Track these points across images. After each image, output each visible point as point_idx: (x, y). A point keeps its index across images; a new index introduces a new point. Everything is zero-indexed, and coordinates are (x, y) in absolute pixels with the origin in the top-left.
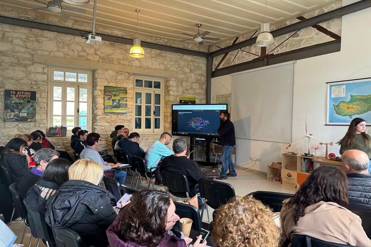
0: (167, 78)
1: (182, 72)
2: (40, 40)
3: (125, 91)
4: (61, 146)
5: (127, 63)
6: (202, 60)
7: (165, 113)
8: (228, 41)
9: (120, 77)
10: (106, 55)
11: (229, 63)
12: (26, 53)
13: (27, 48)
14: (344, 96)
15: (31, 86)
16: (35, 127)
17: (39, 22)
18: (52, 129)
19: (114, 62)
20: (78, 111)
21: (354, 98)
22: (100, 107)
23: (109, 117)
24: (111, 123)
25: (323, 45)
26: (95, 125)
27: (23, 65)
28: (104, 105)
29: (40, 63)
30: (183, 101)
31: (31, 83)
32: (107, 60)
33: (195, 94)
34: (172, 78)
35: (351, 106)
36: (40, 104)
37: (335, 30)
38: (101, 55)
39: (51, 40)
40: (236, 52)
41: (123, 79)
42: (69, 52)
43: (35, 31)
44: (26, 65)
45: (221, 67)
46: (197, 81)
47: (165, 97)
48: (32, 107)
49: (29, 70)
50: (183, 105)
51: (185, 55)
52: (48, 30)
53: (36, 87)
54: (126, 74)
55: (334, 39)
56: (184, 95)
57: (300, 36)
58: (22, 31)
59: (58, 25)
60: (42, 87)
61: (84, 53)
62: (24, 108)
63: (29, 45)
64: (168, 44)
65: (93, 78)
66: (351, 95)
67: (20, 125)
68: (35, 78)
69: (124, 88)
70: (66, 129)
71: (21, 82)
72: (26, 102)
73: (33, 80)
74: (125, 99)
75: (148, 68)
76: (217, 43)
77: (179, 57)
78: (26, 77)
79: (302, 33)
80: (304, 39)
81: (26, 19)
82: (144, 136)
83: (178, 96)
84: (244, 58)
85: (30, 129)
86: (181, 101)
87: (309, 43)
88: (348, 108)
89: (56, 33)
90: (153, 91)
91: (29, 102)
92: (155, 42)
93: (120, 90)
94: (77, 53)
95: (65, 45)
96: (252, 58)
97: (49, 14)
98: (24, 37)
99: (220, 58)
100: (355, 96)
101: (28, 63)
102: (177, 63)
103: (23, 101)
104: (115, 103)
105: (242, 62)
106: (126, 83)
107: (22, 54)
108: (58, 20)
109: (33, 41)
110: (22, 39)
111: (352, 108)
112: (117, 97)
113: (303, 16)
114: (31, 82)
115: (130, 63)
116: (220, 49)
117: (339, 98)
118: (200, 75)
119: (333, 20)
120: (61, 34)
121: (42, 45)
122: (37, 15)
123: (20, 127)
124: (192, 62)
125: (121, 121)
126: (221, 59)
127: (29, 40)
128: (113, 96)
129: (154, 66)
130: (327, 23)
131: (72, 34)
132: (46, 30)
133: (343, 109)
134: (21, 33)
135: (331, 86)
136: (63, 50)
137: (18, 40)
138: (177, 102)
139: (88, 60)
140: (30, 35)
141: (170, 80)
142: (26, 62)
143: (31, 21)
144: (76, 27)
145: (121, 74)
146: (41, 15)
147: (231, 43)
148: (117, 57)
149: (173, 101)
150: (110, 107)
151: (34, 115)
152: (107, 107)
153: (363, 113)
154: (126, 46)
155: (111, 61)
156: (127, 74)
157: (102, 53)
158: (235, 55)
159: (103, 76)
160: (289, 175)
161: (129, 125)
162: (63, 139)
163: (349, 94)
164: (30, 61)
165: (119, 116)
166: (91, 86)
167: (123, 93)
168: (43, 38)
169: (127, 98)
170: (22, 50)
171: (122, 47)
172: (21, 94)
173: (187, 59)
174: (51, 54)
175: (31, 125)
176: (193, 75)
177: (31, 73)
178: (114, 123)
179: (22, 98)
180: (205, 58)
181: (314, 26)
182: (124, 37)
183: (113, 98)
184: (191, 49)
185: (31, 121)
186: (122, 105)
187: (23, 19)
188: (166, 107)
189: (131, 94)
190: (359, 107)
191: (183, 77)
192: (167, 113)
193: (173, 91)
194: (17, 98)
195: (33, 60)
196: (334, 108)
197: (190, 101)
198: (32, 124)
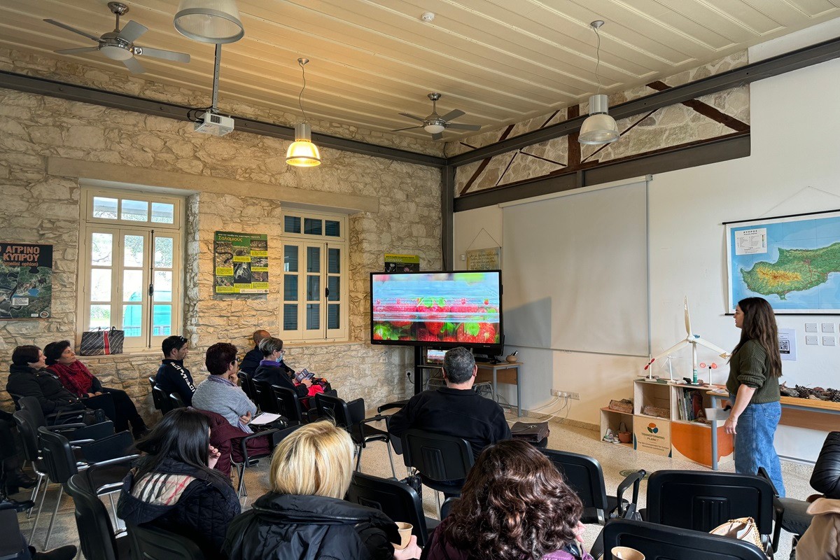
0: (356, 212)
1: (388, 199)
2: (65, 122)
3: (263, 243)
4: (110, 378)
5: (266, 178)
6: (432, 173)
7: (350, 291)
8: (488, 133)
9: (251, 210)
10: (218, 161)
11: (492, 181)
12: (29, 154)
13: (31, 141)
14: (764, 250)
15: (41, 232)
16: (49, 331)
17: (62, 81)
18: (88, 336)
19: (237, 177)
20: (151, 291)
21: (786, 257)
22: (206, 282)
23: (225, 303)
24: (231, 318)
25: (711, 143)
26: (191, 325)
27: (23, 183)
28: (214, 275)
29: (64, 178)
30: (392, 265)
31: (41, 226)
32: (222, 172)
33: (418, 248)
34: (368, 213)
35: (781, 272)
36: (62, 276)
37: (736, 112)
38: (208, 160)
39: (90, 123)
40: (510, 156)
41: (257, 215)
42: (134, 152)
43: (52, 101)
44: (30, 183)
45: (474, 188)
46: (423, 219)
47: (350, 256)
48: (42, 283)
49: (36, 194)
50: (392, 273)
51: (395, 162)
52: (85, 101)
53: (52, 236)
54: (266, 204)
55: (733, 131)
56: (395, 251)
57: (657, 122)
58: (21, 102)
59: (108, 90)
60: (66, 235)
61: (168, 155)
62: (22, 286)
63: (37, 134)
64: (358, 137)
65: (186, 212)
66: (779, 249)
67: (10, 328)
68: (51, 213)
69: (260, 235)
70: (123, 336)
71: (15, 222)
72: (28, 272)
73: (46, 219)
74: (263, 262)
75: (314, 190)
76: (464, 136)
77: (382, 167)
78: (27, 210)
79: (661, 117)
80: (666, 130)
81: (30, 74)
82: (307, 348)
83: (380, 252)
84: (529, 169)
85: (34, 338)
86: (387, 265)
87: (679, 139)
88: (775, 277)
89: (103, 108)
90: (322, 242)
91: (34, 271)
92: (329, 133)
93: (252, 241)
94: (150, 154)
95: (124, 136)
96: (548, 169)
97: (86, 64)
98: (25, 115)
99: (472, 168)
100: (788, 251)
101: (35, 176)
102: (378, 180)
103: (19, 269)
104: (240, 272)
105: (524, 179)
106: (266, 225)
107: (20, 156)
108: (106, 78)
109: (46, 125)
110: (21, 119)
111: (783, 276)
112: (245, 257)
113: (661, 81)
114: (40, 222)
115: (273, 179)
116: (473, 149)
117: (753, 256)
118: (427, 206)
119: (729, 90)
120: (114, 111)
121: (69, 136)
122: (59, 65)
123: (11, 332)
124: (410, 176)
125: (254, 313)
126: (474, 172)
127: (37, 122)
128: (234, 254)
129: (326, 186)
130: (717, 96)
131: (141, 112)
132: (79, 101)
133: (764, 279)
134: (17, 105)
135: (733, 230)
136: (118, 147)
137: (10, 123)
138: (379, 266)
139: (177, 171)
140: (39, 112)
141: (364, 218)
142: (30, 175)
143: (44, 78)
144: (149, 94)
145: (254, 204)
146: (68, 66)
147: (496, 136)
148: (245, 165)
149: (371, 264)
150: (229, 280)
151: (46, 304)
152: (222, 282)
153: (809, 288)
154: (264, 140)
155: (230, 174)
156: (268, 204)
157: (209, 155)
158: (508, 164)
159: (213, 207)
160: (652, 429)
161: (273, 323)
162: (116, 358)
163: (776, 247)
164: (38, 172)
165: (249, 301)
166: (182, 232)
167: (258, 247)
168: (71, 118)
169: (266, 258)
170: (21, 146)
171: (256, 141)
172: (16, 252)
173: (399, 169)
174: (91, 156)
175: (37, 327)
176: (412, 206)
177: (40, 201)
178: (236, 318)
179: (17, 261)
180: (436, 169)
181: (687, 103)
182: (260, 119)
183: (236, 259)
184: (406, 149)
185: (39, 317)
186: (256, 276)
187: (24, 73)
188: (353, 279)
189: (276, 249)
190: (798, 274)
191: (391, 210)
192: (357, 292)
193: (370, 242)
194: (6, 261)
195: (46, 170)
196: (744, 277)
197: (407, 265)
198: (42, 324)
